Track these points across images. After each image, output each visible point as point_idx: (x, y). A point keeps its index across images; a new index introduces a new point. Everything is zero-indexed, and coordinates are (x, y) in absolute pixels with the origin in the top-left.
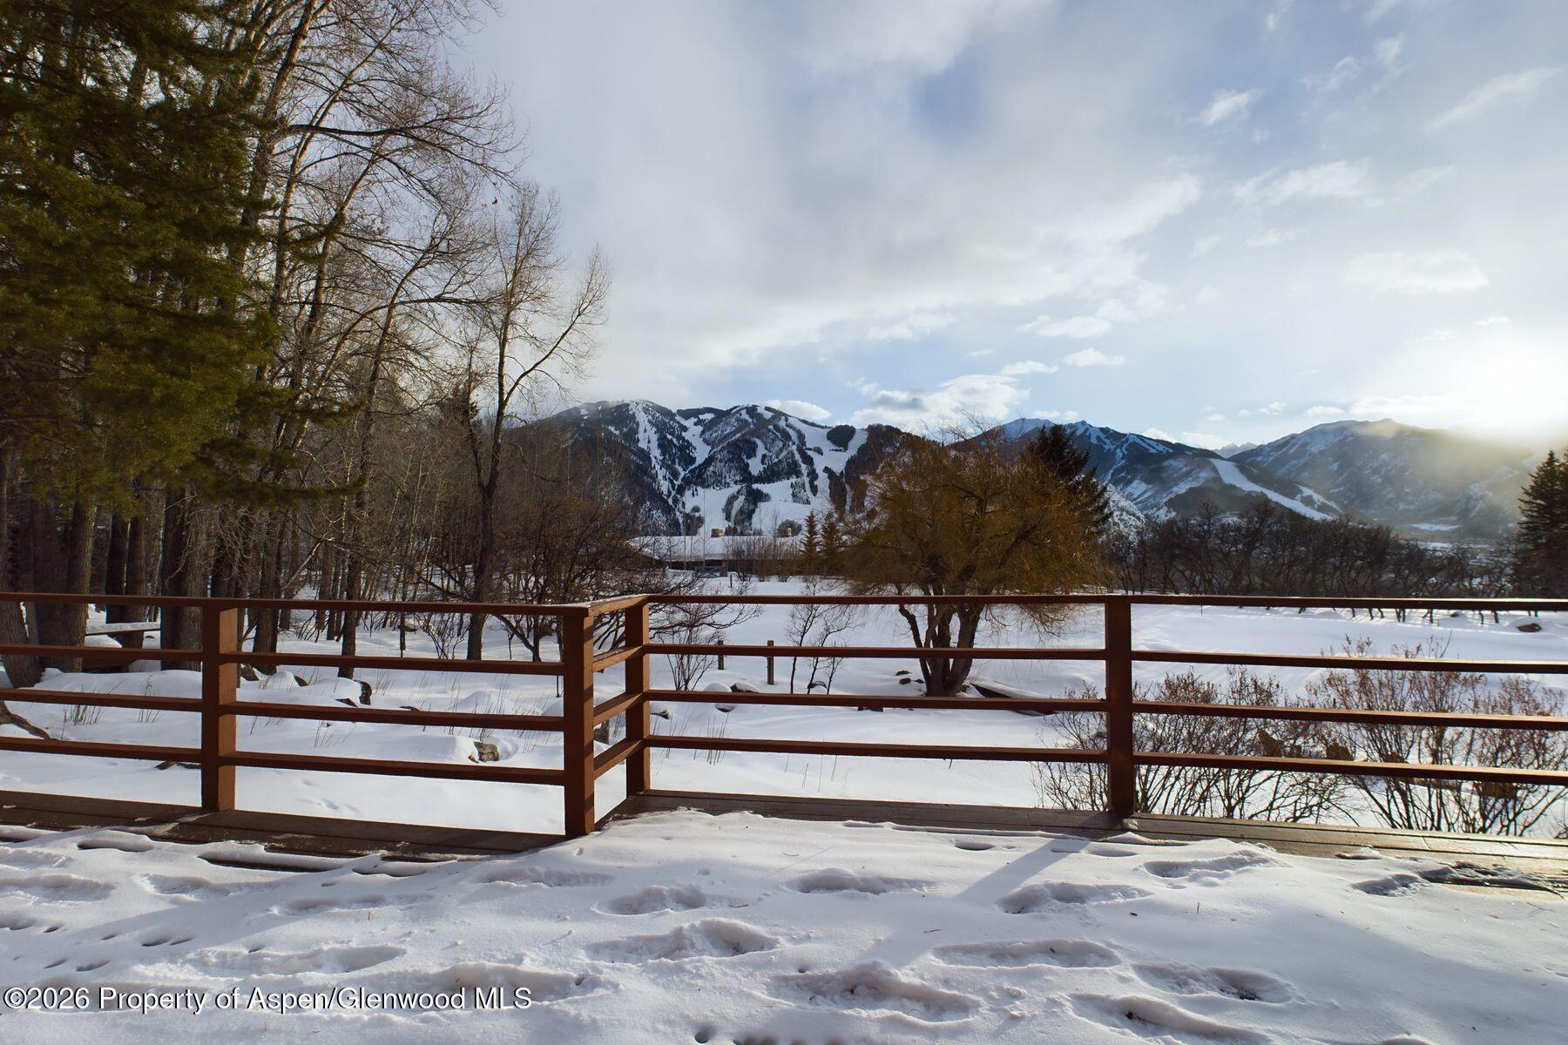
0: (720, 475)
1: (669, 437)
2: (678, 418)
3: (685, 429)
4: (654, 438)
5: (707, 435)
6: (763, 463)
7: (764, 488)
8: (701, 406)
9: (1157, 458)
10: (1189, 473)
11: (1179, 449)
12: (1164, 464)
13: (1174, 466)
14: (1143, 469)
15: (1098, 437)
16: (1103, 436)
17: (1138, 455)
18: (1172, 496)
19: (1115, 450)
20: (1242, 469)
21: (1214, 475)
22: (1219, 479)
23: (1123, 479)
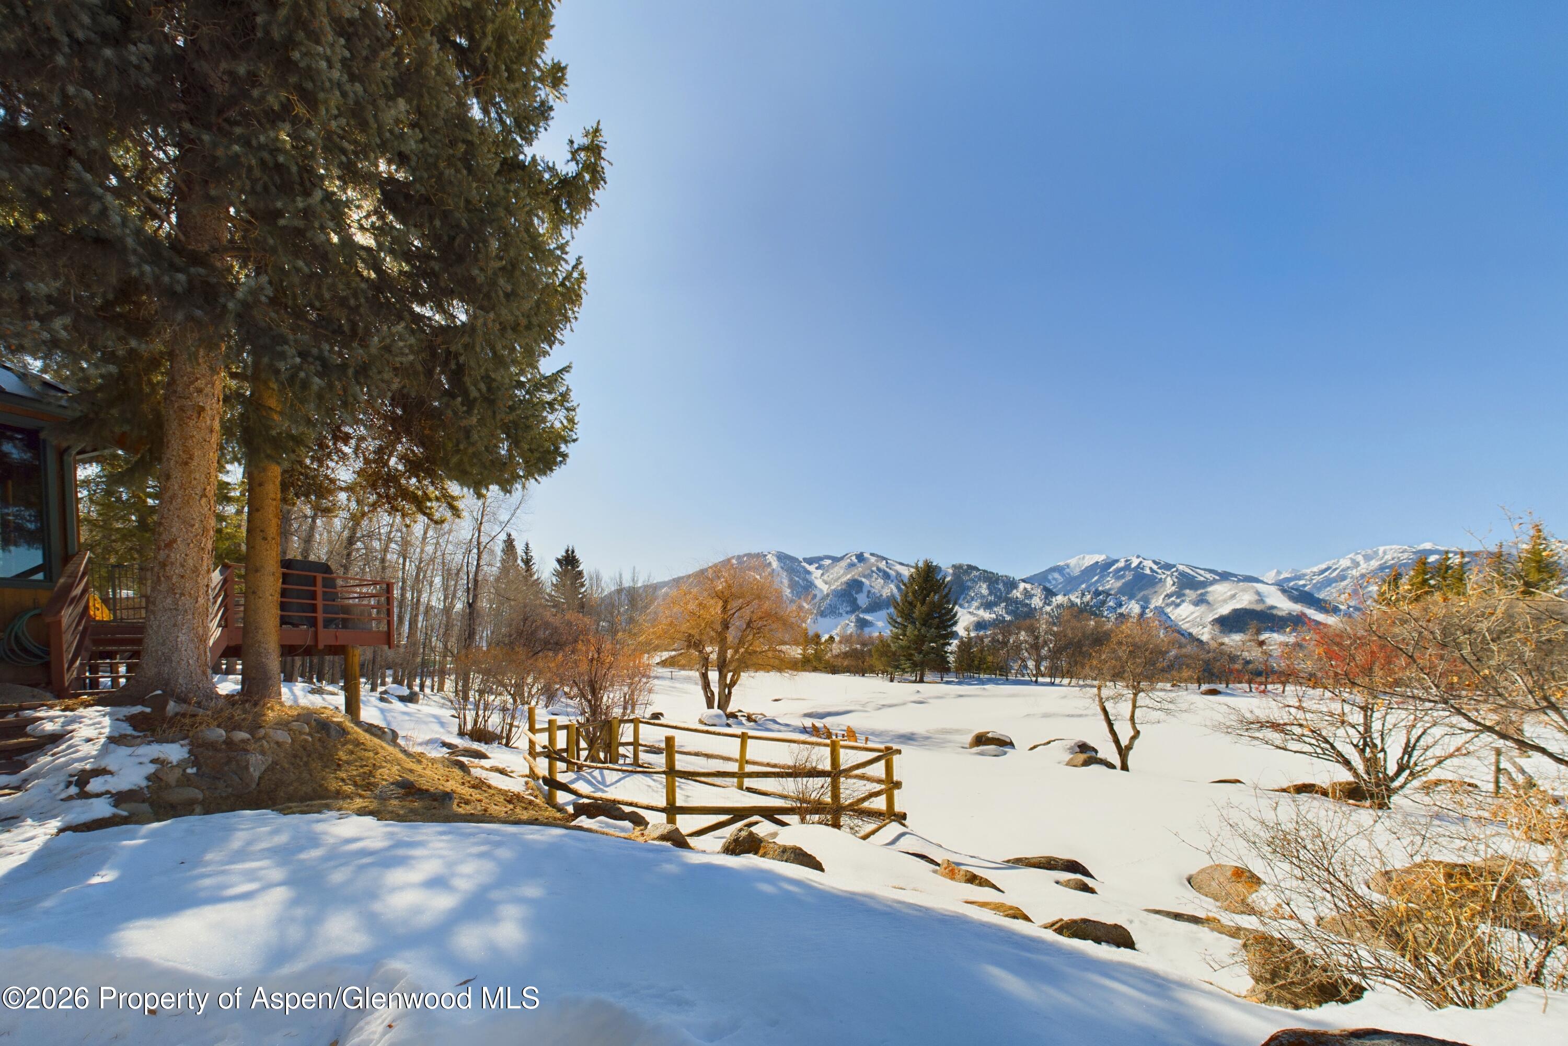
0: (835, 607)
1: (797, 579)
2: (804, 564)
3: (809, 573)
4: (786, 582)
5: (825, 577)
6: (868, 597)
7: (868, 617)
8: (821, 555)
9: (1204, 584)
10: (1233, 597)
11: (1225, 576)
12: (1210, 589)
13: (1219, 590)
14: (1191, 594)
15: (1151, 568)
16: (1155, 567)
17: (1187, 582)
18: (1217, 616)
19: (1165, 579)
20: (1284, 591)
21: (1257, 597)
22: (1261, 600)
23: (1173, 602)
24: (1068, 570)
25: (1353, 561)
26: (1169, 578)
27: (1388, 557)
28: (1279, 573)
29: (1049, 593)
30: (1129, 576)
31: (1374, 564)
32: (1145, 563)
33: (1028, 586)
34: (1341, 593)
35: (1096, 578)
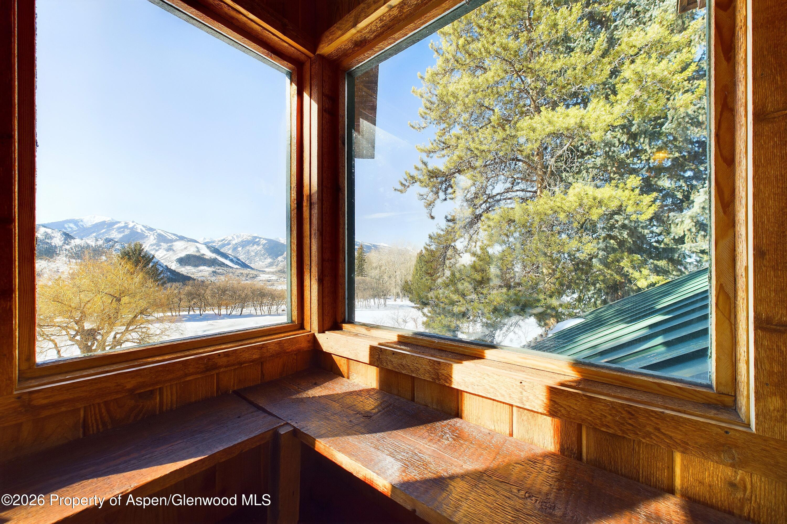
9: (172, 241)
10: (186, 248)
11: (182, 238)
12: (174, 243)
13: (179, 245)
14: (164, 245)
15: (141, 229)
16: (144, 229)
17: (161, 238)
18: (178, 257)
19: (150, 236)
20: (208, 247)
21: (197, 250)
22: (198, 251)
23: (154, 249)
24: (81, 223)
25: (233, 237)
26: (152, 236)
27: (244, 237)
28: (205, 239)
29: (68, 236)
30: (127, 232)
31: (240, 240)
32: (138, 226)
33: (49, 231)
34: (229, 249)
35: (104, 230)
